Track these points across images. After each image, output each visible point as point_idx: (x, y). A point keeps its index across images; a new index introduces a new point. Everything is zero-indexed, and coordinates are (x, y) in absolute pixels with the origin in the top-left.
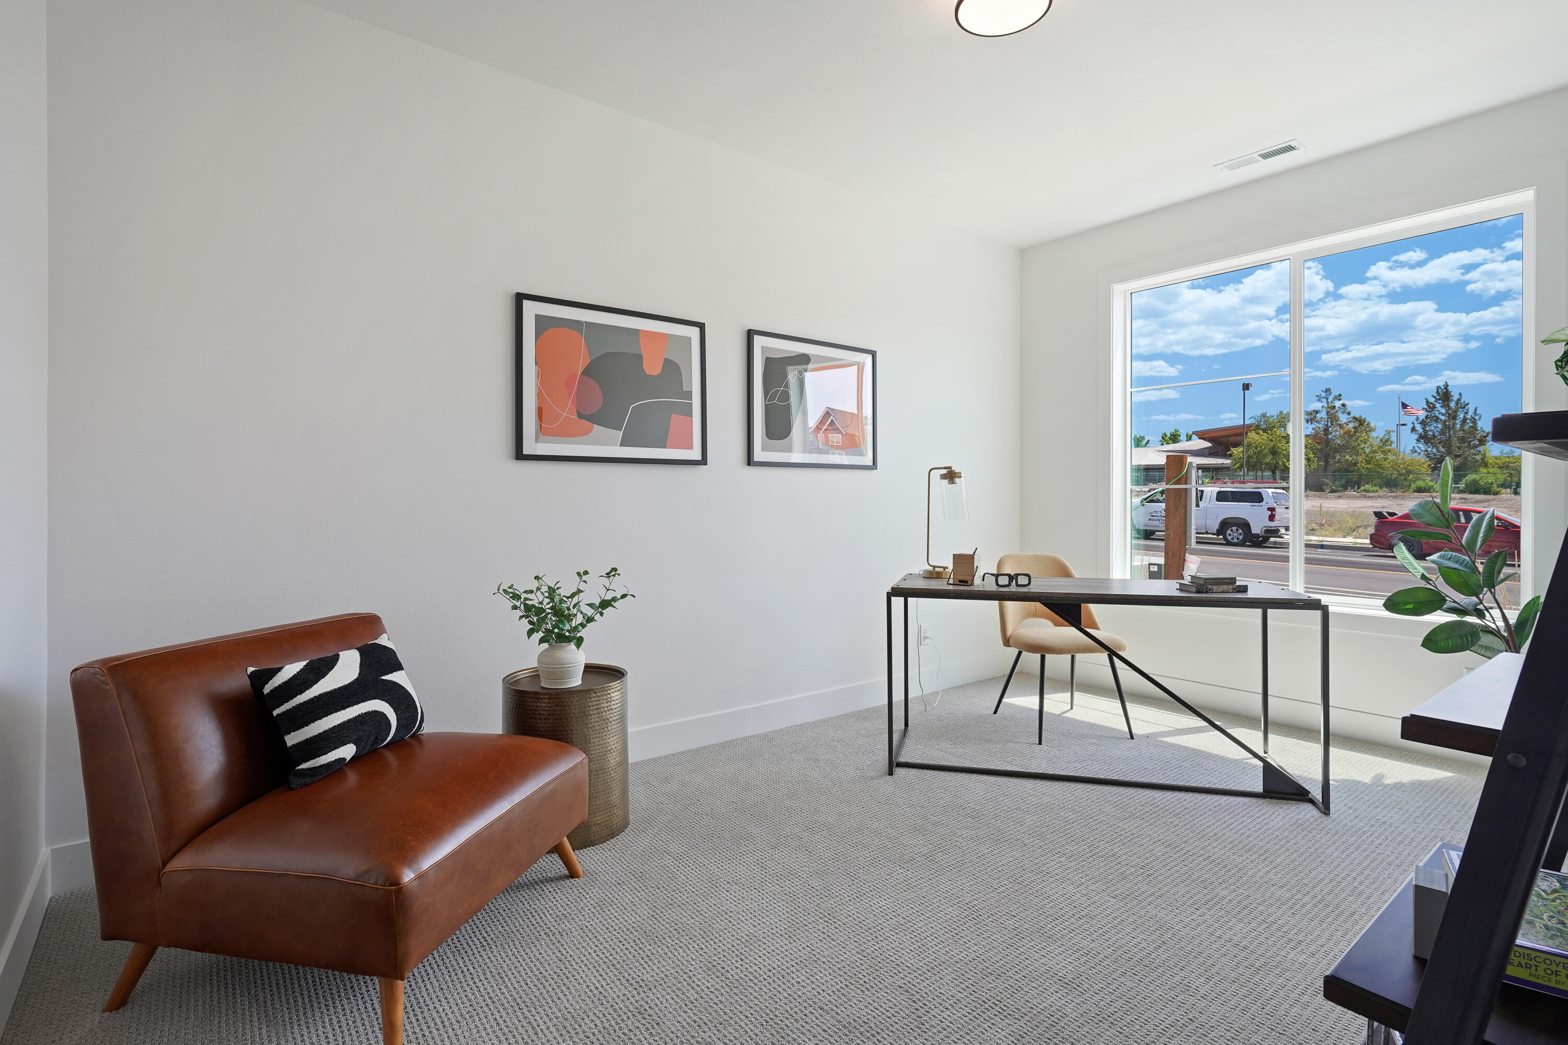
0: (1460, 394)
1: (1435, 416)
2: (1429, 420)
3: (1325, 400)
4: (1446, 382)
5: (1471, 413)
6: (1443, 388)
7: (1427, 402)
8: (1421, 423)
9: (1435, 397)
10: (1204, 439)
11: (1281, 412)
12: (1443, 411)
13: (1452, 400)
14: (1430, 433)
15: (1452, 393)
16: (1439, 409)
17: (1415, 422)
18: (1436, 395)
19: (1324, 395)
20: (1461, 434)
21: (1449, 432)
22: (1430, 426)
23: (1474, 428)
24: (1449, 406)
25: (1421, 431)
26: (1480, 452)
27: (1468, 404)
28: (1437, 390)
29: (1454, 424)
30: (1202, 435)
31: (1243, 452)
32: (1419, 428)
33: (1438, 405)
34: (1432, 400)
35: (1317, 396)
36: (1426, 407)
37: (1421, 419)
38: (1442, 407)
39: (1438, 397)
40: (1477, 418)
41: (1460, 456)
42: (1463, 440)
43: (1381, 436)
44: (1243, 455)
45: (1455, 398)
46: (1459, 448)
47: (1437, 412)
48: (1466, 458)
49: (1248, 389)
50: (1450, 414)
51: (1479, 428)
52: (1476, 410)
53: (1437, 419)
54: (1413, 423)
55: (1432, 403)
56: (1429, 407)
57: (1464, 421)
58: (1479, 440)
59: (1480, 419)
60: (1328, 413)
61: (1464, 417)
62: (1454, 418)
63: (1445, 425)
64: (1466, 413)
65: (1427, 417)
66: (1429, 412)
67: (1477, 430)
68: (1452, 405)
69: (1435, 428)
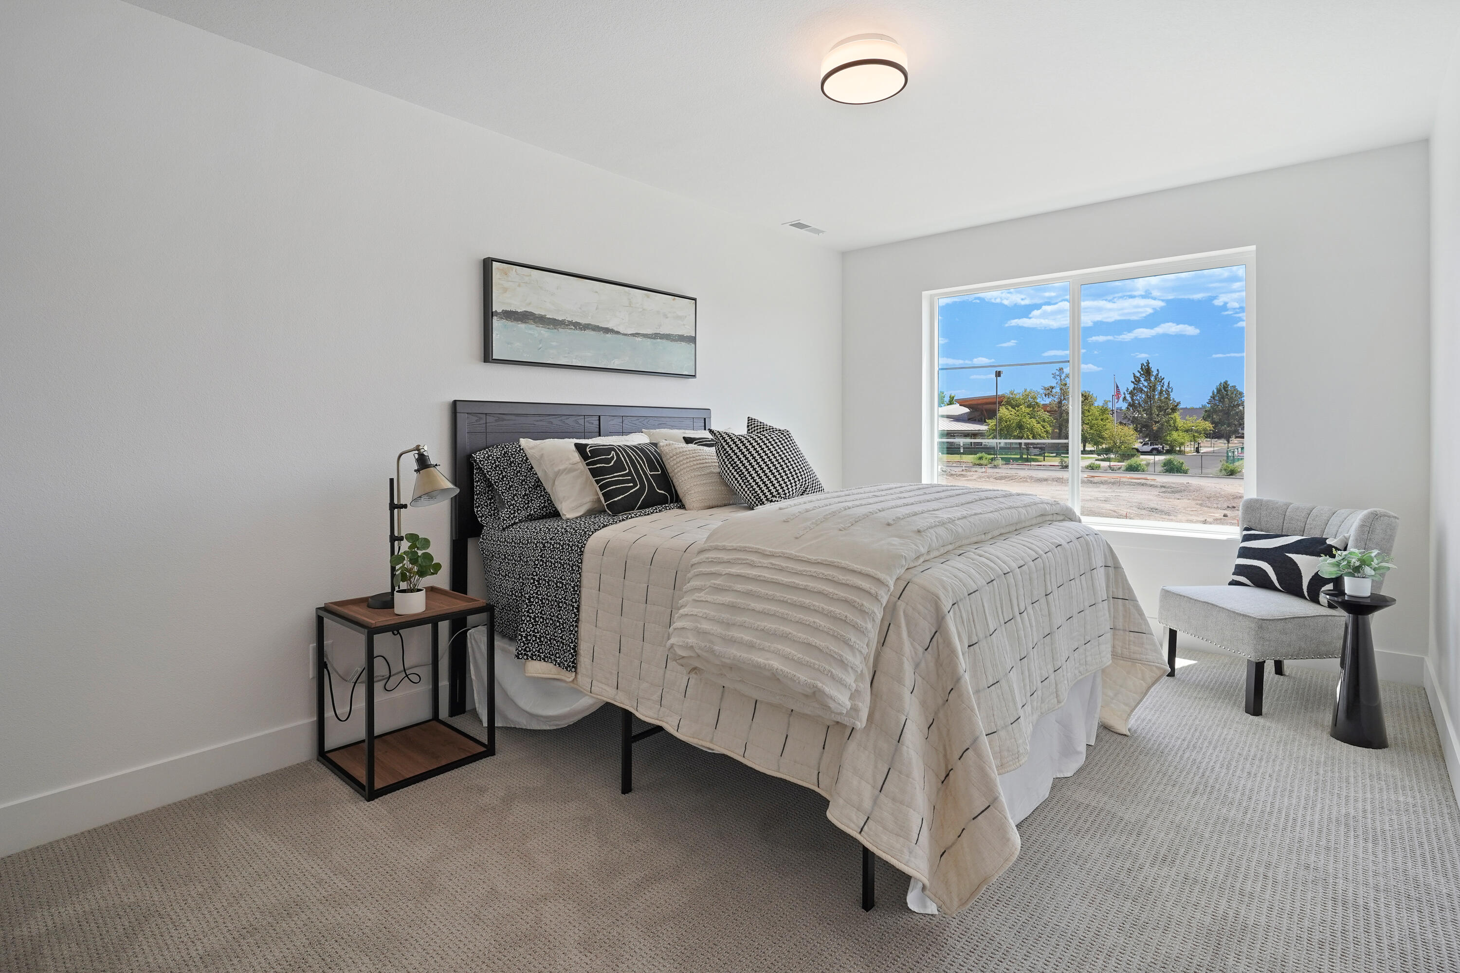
0: (1158, 370)
1: (1140, 388)
2: (1135, 391)
3: (1058, 378)
4: (1148, 361)
5: (1165, 387)
6: (1145, 365)
7: (1135, 376)
8: (1130, 394)
9: (1140, 373)
10: (965, 406)
11: (1026, 390)
12: (1146, 384)
13: (1153, 375)
14: (1137, 402)
15: (1152, 369)
16: (1143, 382)
17: (1126, 393)
18: (1140, 370)
19: (1058, 373)
20: (1159, 403)
21: (1150, 401)
22: (1136, 396)
23: (1168, 398)
24: (1150, 380)
25: (1130, 400)
26: (1172, 418)
27: (1164, 378)
28: (1142, 367)
29: (1154, 396)
30: (962, 403)
31: (996, 425)
32: (1128, 397)
33: (1142, 379)
34: (1138, 375)
35: (1053, 374)
36: (1134, 380)
37: (1130, 390)
38: (1145, 380)
39: (1142, 373)
40: (1170, 390)
41: (1158, 422)
42: (1160, 408)
43: (1101, 404)
44: (996, 428)
45: (1155, 373)
46: (1158, 415)
47: (1141, 385)
48: (1162, 425)
49: (999, 376)
50: (1150, 387)
51: (1171, 399)
52: (1169, 384)
53: (1141, 391)
54: (1124, 394)
55: (1138, 377)
56: (1136, 381)
57: (1161, 392)
58: (1171, 409)
59: (1172, 391)
60: (1061, 389)
61: (1161, 389)
62: (1154, 390)
63: (1147, 395)
64: (1163, 386)
65: (1134, 389)
66: (1136, 385)
67: (1170, 400)
68: (1152, 379)
69: (1140, 397)
